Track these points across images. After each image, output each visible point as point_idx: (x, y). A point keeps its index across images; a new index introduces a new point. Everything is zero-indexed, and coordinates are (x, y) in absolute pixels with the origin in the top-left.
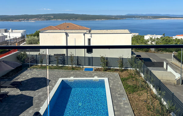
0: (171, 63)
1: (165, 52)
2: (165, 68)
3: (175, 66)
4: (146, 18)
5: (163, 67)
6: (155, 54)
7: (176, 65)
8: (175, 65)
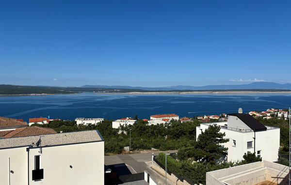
0: (151, 167)
1: (141, 151)
2: (147, 181)
3: (155, 172)
4: (112, 92)
5: (143, 178)
6: (131, 155)
7: (157, 172)
8: (156, 170)
